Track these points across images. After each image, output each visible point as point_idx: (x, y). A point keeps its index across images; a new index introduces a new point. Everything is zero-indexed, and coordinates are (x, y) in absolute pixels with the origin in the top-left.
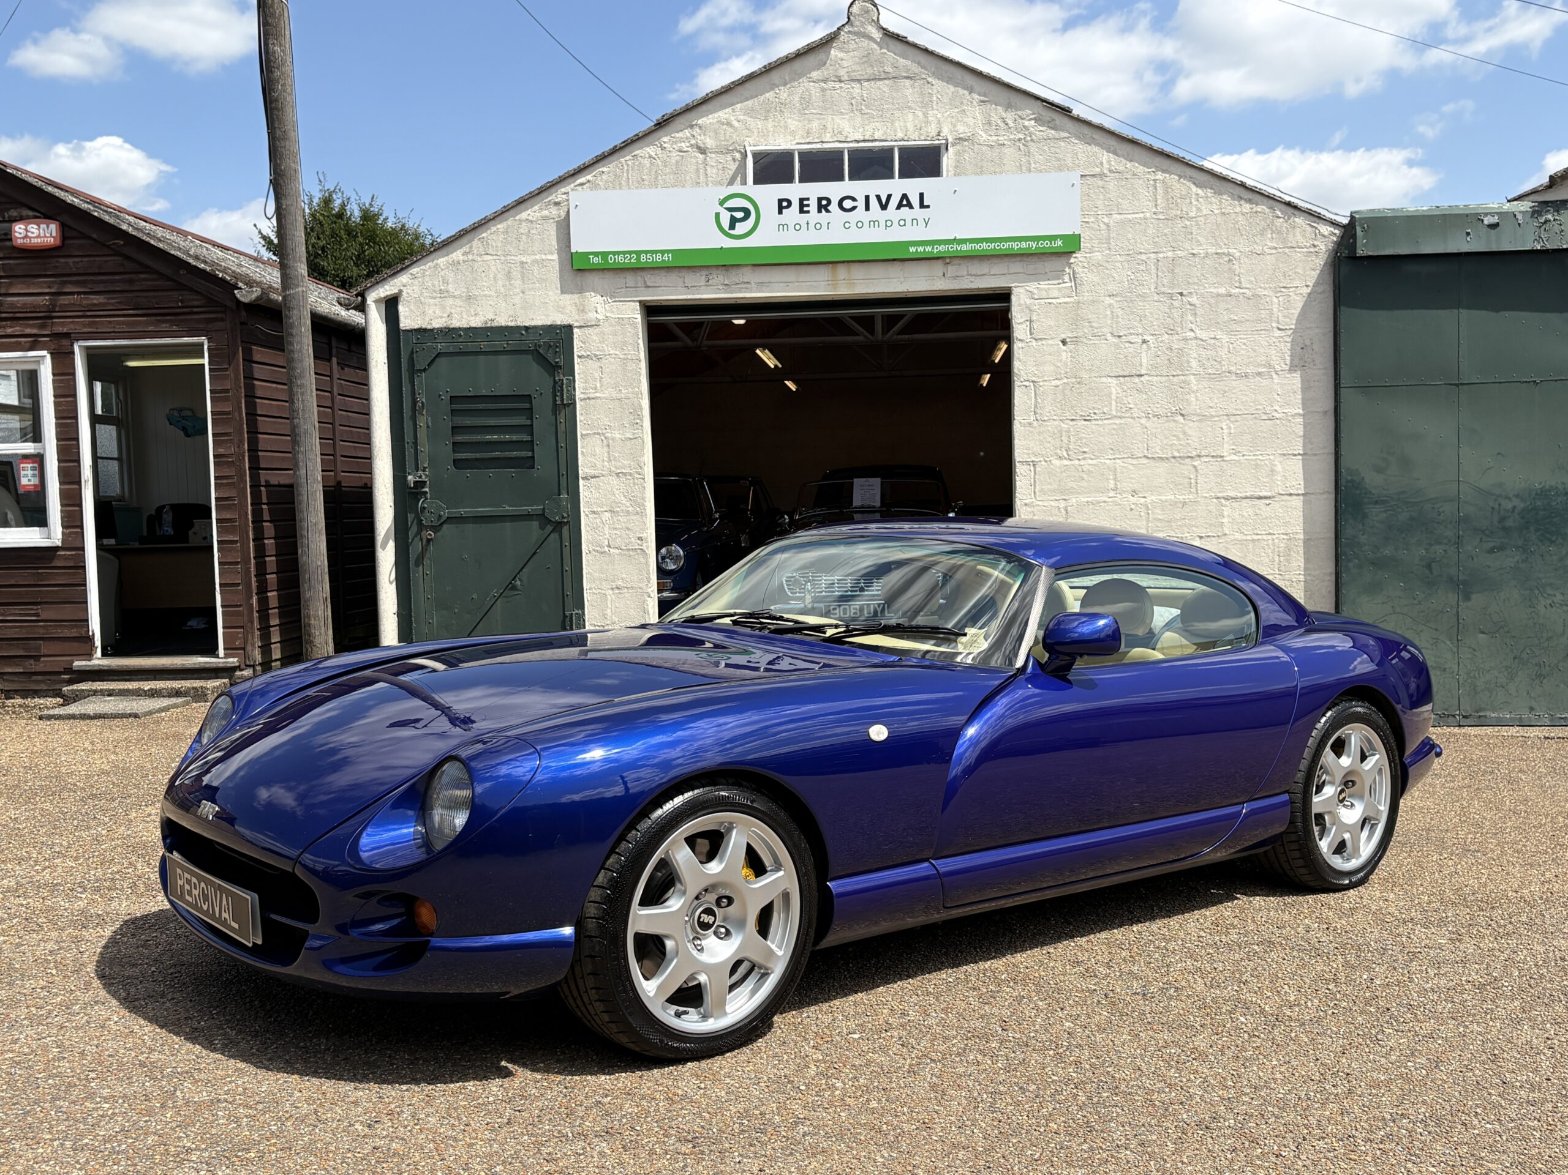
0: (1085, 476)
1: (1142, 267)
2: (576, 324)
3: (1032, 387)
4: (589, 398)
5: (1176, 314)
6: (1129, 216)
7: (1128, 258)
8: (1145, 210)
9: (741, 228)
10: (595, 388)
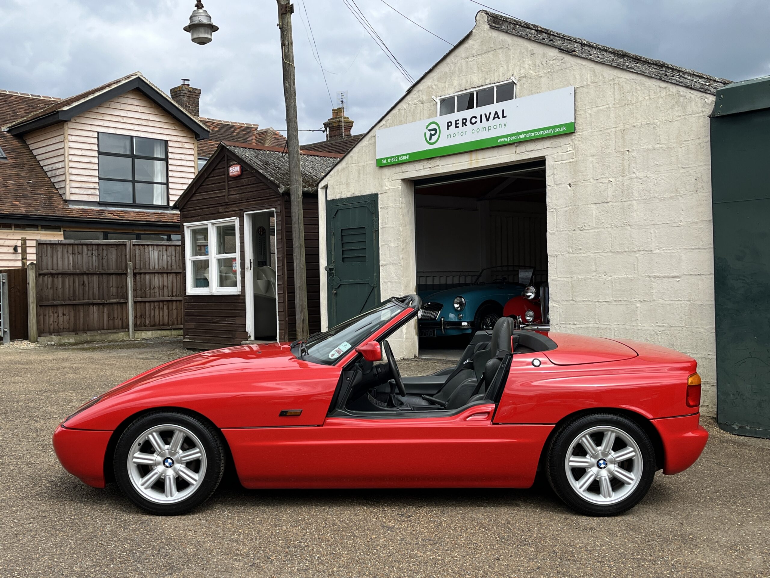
0: (580, 263)
1: (608, 137)
2: (379, 193)
3: (555, 212)
4: (383, 228)
5: (626, 163)
6: (601, 108)
7: (601, 133)
8: (609, 103)
9: (434, 138)
10: (385, 223)
